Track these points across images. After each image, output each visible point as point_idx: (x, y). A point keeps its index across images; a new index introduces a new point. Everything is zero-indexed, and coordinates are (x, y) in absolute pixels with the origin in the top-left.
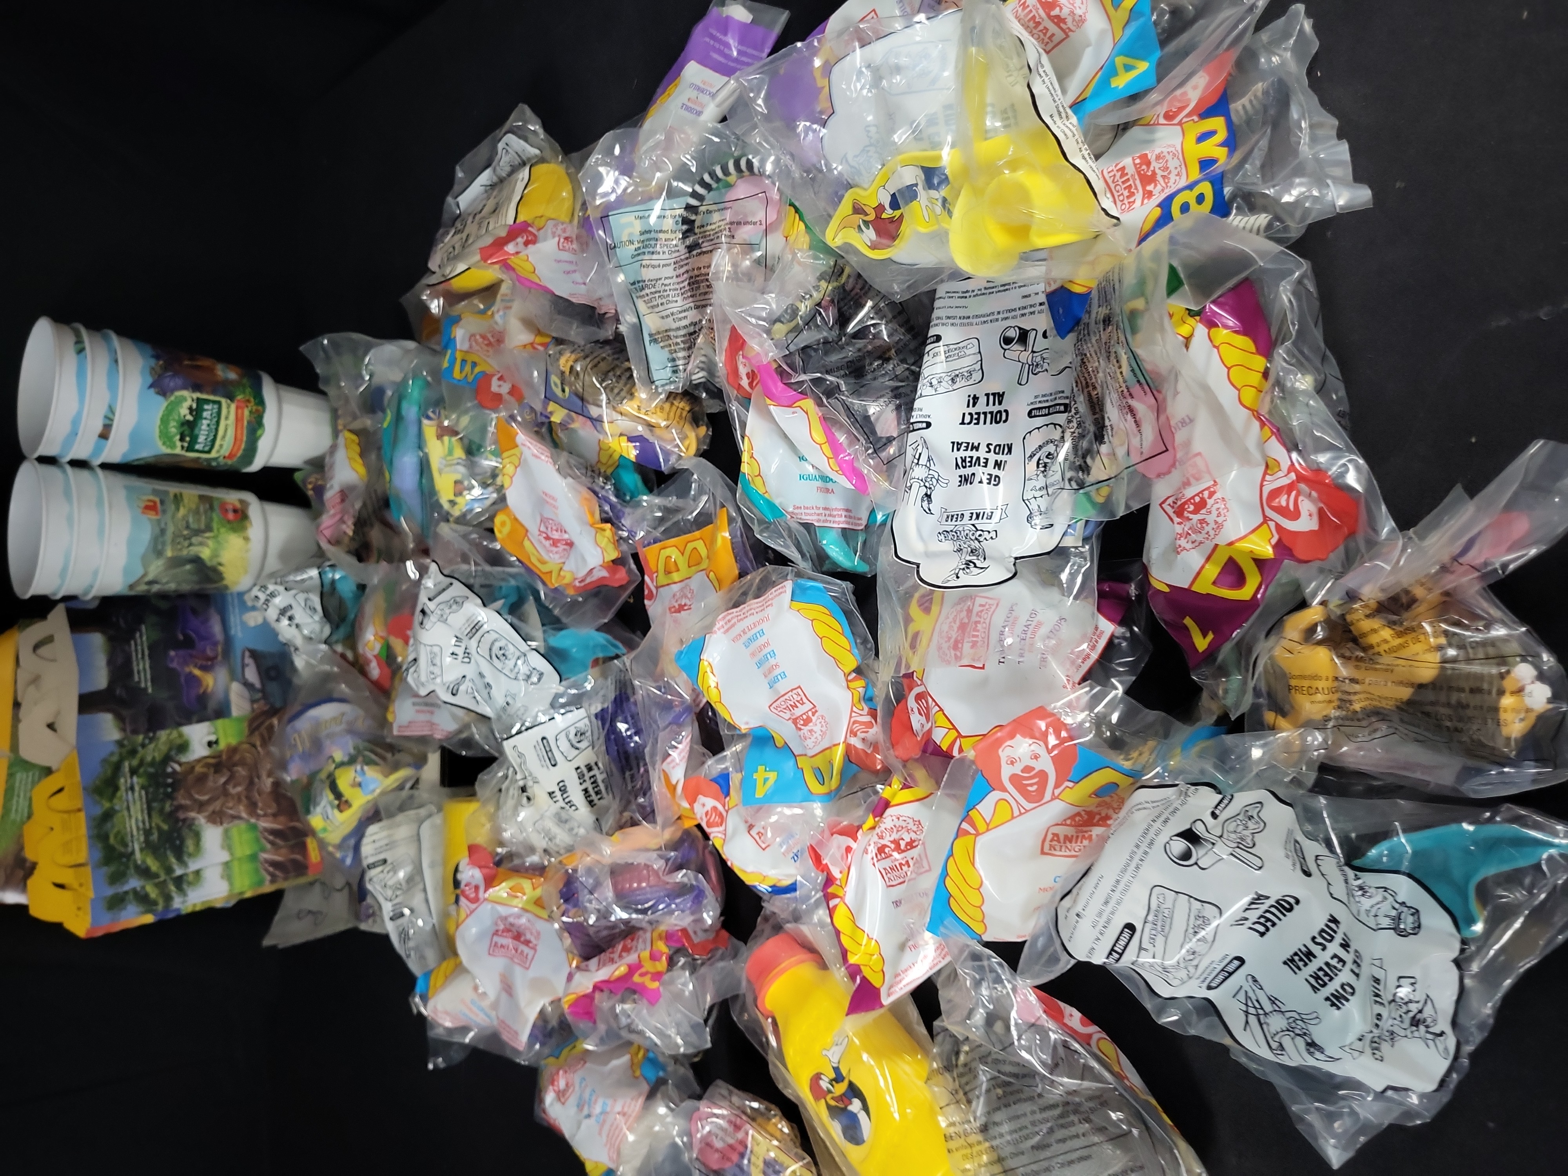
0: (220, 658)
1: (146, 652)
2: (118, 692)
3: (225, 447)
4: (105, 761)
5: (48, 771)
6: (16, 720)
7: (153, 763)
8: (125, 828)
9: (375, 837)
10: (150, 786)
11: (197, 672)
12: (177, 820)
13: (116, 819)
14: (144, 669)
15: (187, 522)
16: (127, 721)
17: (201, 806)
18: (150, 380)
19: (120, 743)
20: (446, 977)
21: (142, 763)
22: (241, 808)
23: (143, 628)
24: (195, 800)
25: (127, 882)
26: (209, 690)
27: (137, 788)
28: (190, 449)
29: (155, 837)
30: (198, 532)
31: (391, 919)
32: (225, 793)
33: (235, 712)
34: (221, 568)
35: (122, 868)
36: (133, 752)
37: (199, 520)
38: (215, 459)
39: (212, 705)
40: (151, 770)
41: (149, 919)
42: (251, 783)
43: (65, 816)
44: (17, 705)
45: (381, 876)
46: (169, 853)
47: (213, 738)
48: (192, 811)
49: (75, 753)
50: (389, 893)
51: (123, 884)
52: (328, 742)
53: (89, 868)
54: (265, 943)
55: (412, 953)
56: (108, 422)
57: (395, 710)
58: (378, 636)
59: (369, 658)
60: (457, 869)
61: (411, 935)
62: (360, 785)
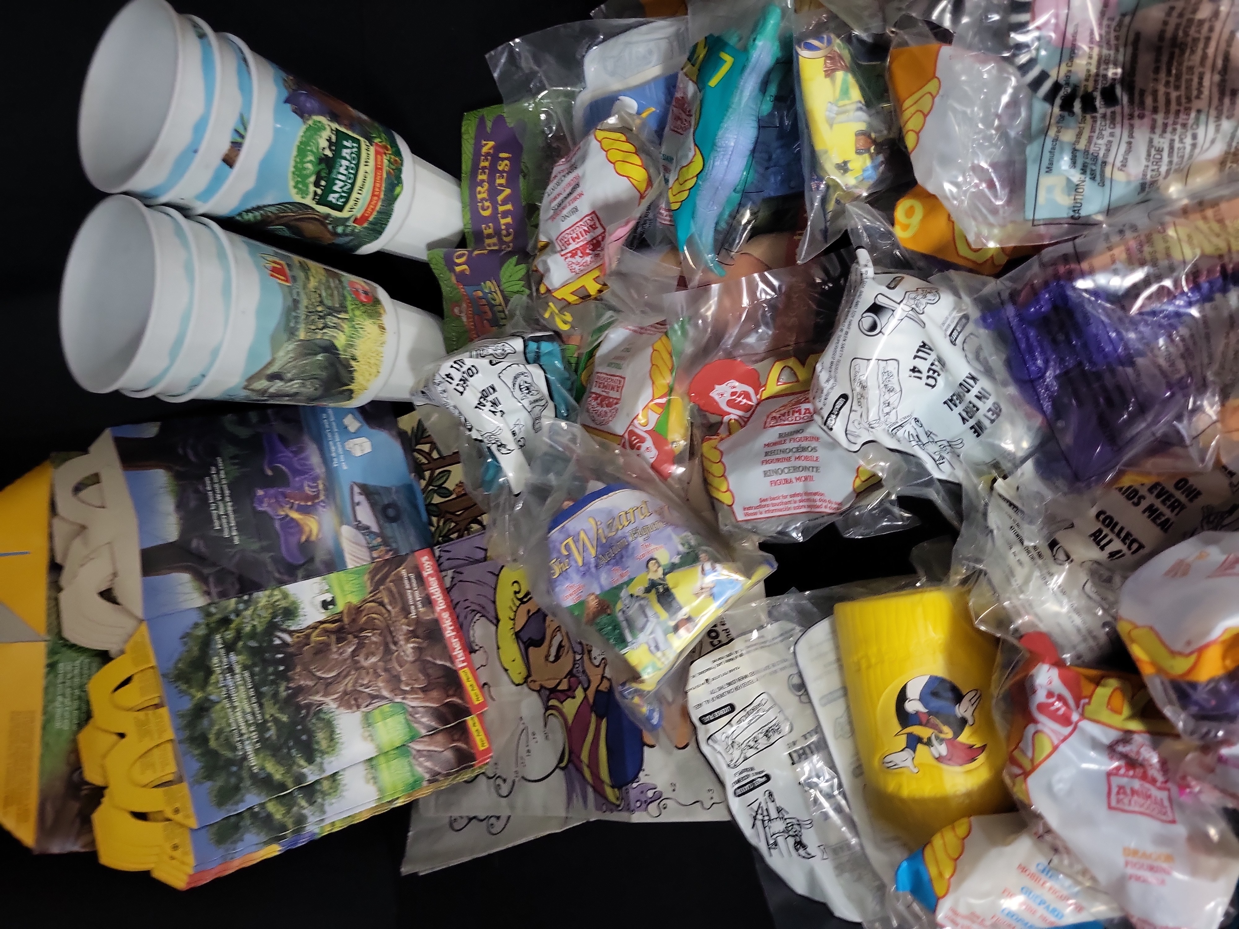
0: (322, 497)
1: (227, 492)
2: (195, 543)
3: (360, 203)
4: (186, 635)
5: (104, 657)
6: (55, 586)
7: (253, 635)
8: (229, 725)
9: (711, 674)
10: (254, 665)
11: (295, 515)
12: (299, 708)
13: (215, 713)
14: (227, 514)
15: (320, 295)
16: (211, 580)
17: (328, 686)
18: (285, 94)
19: (205, 611)
20: (955, 860)
21: (239, 636)
22: (381, 685)
23: (219, 460)
24: (320, 678)
25: (242, 801)
26: (313, 538)
27: (237, 669)
28: (322, 201)
29: (272, 733)
30: (332, 311)
31: (738, 792)
32: (358, 668)
33: (350, 564)
35: (233, 780)
36: (225, 622)
37: (332, 295)
38: (343, 221)
39: (321, 556)
40: (253, 644)
41: (274, 850)
42: (388, 651)
43: (141, 715)
44: (55, 568)
45: (726, 730)
46: (294, 752)
47: (328, 597)
48: (317, 693)
49: (144, 628)
50: (736, 754)
51: (237, 803)
52: (640, 539)
53: (184, 788)
54: (405, 870)
55: (780, 840)
56: (239, 140)
57: (731, 488)
58: (654, 406)
59: (638, 436)
60: (902, 697)
61: (774, 814)
62: (710, 593)
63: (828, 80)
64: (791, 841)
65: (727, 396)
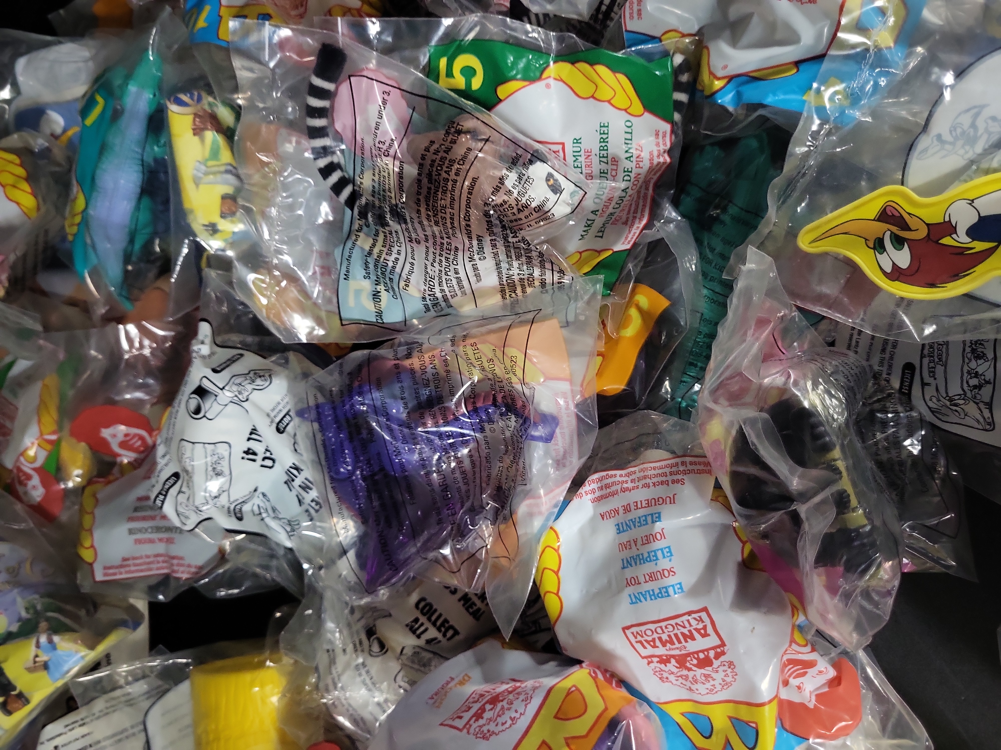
9: (60, 739)
57: (96, 544)
58: (43, 442)
59: (25, 474)
62: (46, 666)
63: (196, 138)
65: (121, 438)
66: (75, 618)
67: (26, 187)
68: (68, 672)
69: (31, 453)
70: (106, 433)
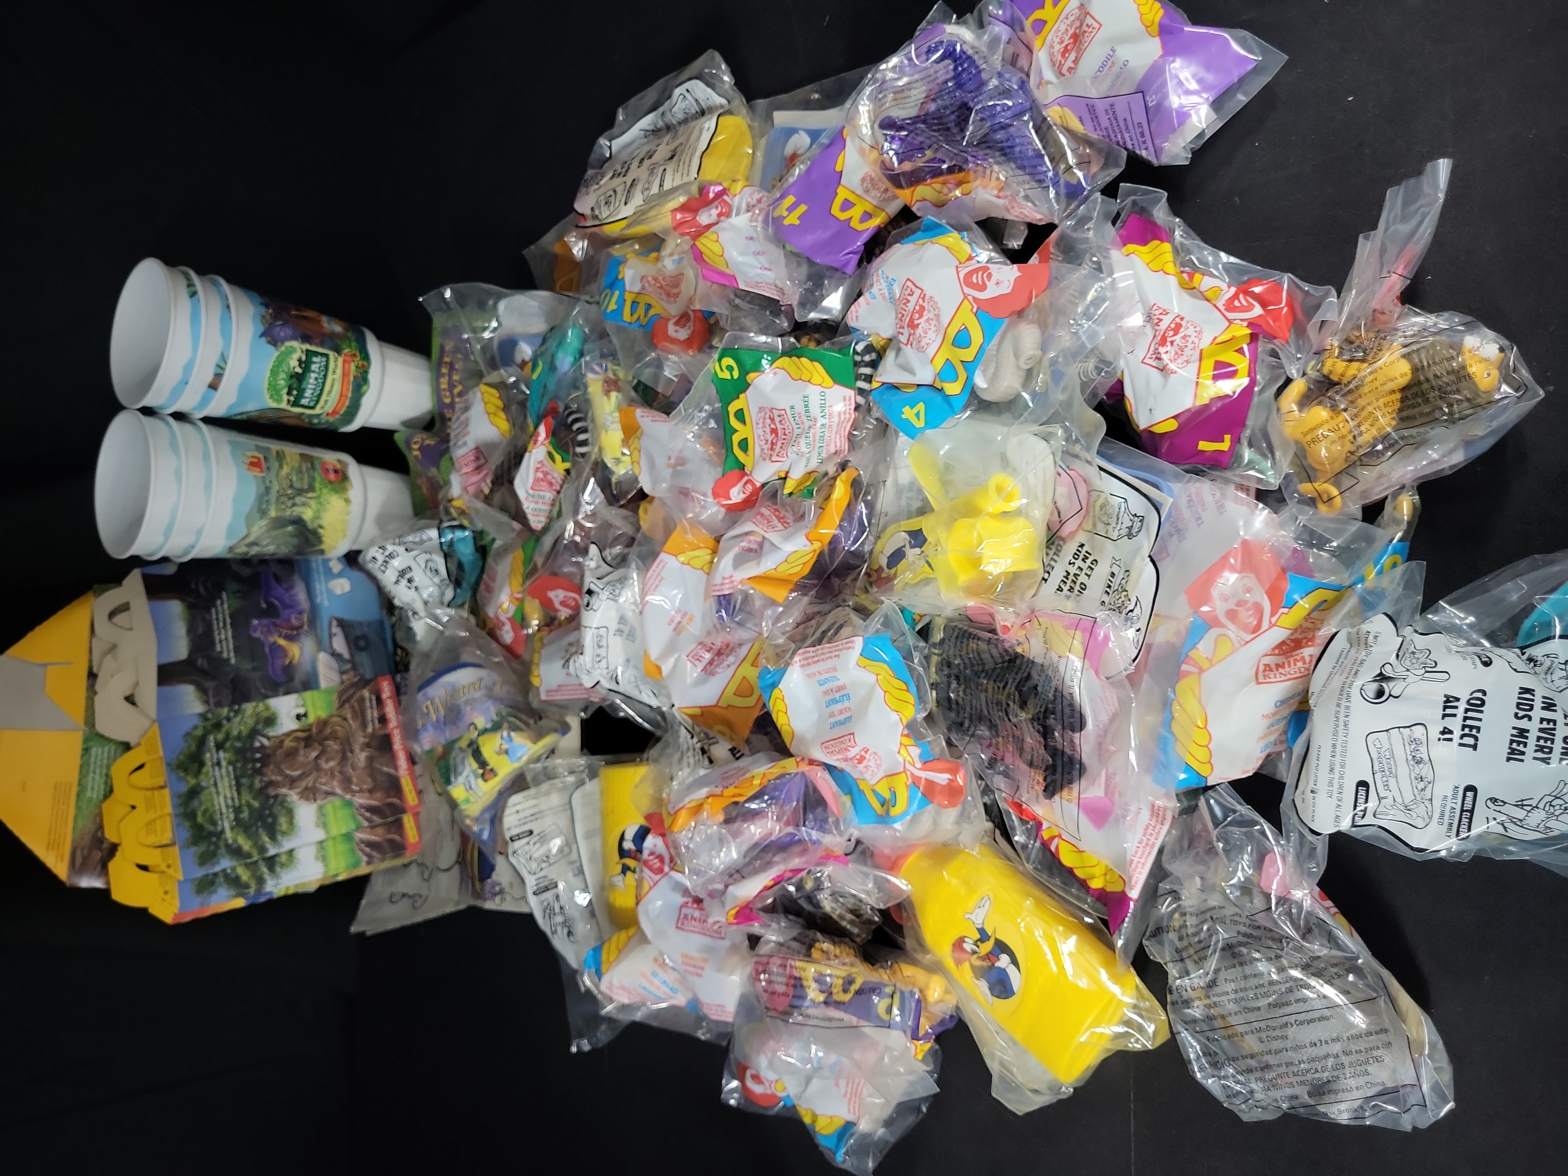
0: (306, 627)
1: (228, 621)
2: (200, 662)
3: (329, 403)
4: (188, 735)
5: (127, 747)
6: (91, 691)
7: (239, 738)
8: (213, 805)
9: (518, 808)
10: (237, 761)
11: (282, 642)
12: (268, 797)
13: (204, 796)
14: (226, 638)
15: (291, 481)
16: (211, 693)
17: (292, 782)
18: (261, 329)
19: (203, 716)
20: (620, 951)
21: (227, 737)
22: (335, 783)
23: (224, 595)
24: (287, 776)
25: (218, 863)
26: (296, 661)
27: (224, 763)
28: (296, 404)
29: (245, 815)
30: (301, 492)
31: (534, 893)
32: (318, 768)
33: (323, 683)
34: (321, 531)
35: (212, 848)
36: (218, 726)
37: (302, 479)
38: (318, 416)
39: (299, 677)
40: (238, 744)
41: (240, 903)
42: (344, 758)
43: (149, 793)
44: (92, 676)
45: (527, 848)
46: (261, 830)
47: (301, 711)
48: (284, 786)
49: (156, 727)
50: (534, 865)
51: (214, 865)
52: (468, 708)
53: (176, 849)
54: (354, 929)
55: (559, 929)
56: (220, 371)
57: (541, 674)
58: (513, 598)
59: (501, 622)
60: (622, 838)
61: (557, 910)
62: (506, 752)
64: (566, 931)
65: (561, 599)
66: (527, 724)
67: (502, 415)
68: (520, 758)
69: (505, 606)
70: (551, 594)
